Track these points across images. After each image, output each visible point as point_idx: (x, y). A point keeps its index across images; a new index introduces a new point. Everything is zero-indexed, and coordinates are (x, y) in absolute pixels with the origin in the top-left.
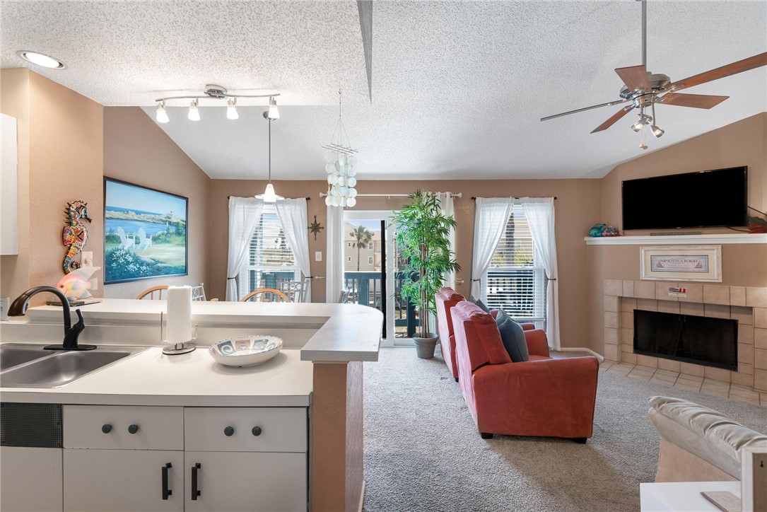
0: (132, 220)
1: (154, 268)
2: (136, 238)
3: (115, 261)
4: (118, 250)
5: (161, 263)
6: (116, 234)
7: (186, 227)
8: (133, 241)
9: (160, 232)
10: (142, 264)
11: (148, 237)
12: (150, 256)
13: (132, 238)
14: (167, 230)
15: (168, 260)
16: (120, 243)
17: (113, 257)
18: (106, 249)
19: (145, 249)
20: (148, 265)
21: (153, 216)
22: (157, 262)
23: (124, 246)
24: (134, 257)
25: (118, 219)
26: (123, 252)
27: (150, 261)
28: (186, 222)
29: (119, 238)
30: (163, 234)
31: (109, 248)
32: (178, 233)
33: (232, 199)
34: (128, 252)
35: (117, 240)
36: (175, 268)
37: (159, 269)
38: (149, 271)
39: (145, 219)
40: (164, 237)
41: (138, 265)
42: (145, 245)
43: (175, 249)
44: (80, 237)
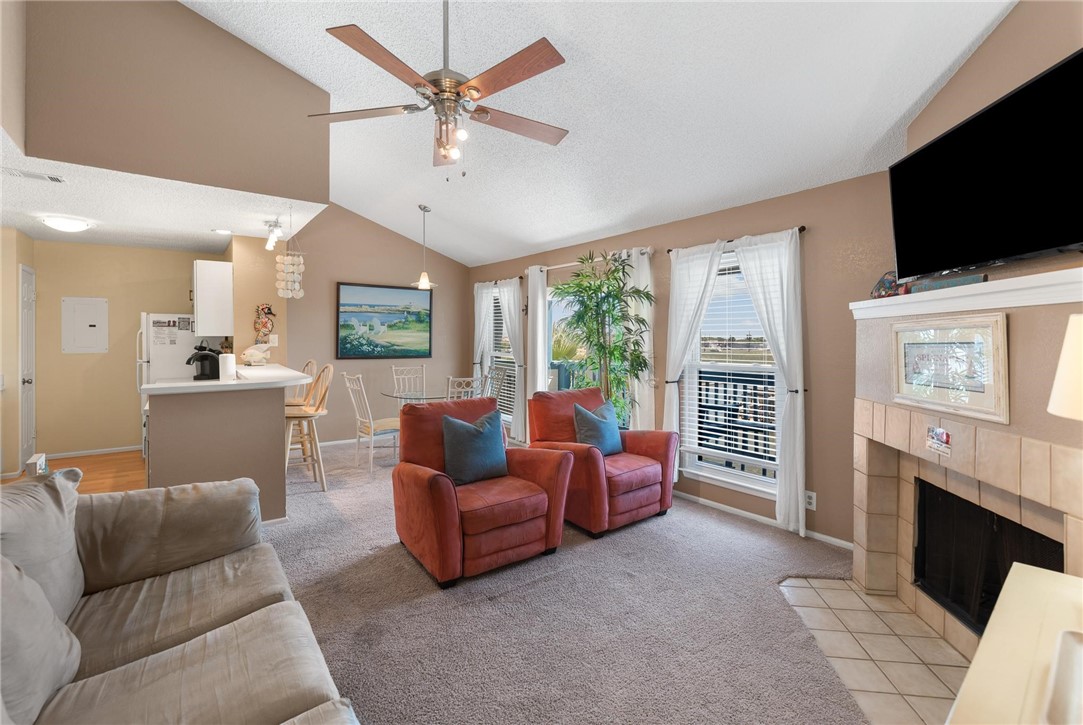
1: (389, 350)
3: (350, 343)
4: (352, 335)
5: (398, 346)
7: (430, 316)
8: (367, 328)
10: (377, 346)
11: (383, 324)
12: (386, 341)
13: (366, 326)
14: (405, 319)
15: (407, 343)
16: (354, 330)
17: (347, 340)
18: (340, 335)
20: (383, 347)
21: (388, 308)
22: (393, 345)
23: (358, 332)
24: (367, 341)
26: (356, 336)
27: (385, 344)
28: (430, 311)
29: (353, 326)
30: (400, 322)
31: (343, 333)
32: (420, 321)
33: (476, 285)
34: (362, 337)
35: (351, 327)
36: (416, 351)
37: (395, 351)
38: (384, 352)
39: (379, 311)
40: (401, 325)
41: (372, 347)
42: (379, 332)
43: (415, 334)
44: (265, 326)
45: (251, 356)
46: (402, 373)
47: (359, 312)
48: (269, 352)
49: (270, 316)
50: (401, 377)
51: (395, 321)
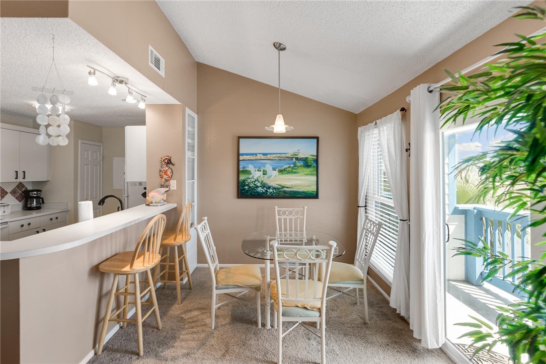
0: (260, 160)
1: (280, 191)
2: (263, 171)
3: (247, 185)
4: (249, 178)
6: (247, 169)
7: (317, 161)
8: (261, 173)
9: (287, 166)
10: (269, 188)
11: (274, 169)
12: (277, 183)
13: (260, 171)
14: (293, 164)
15: (295, 186)
16: (251, 174)
17: (246, 183)
18: (240, 178)
19: (272, 178)
20: (274, 188)
21: (279, 155)
22: (283, 187)
23: (254, 176)
24: (261, 184)
25: (249, 160)
26: (252, 180)
27: (276, 186)
28: (317, 156)
29: (250, 171)
30: (289, 167)
32: (307, 165)
33: (360, 129)
34: (257, 180)
35: (249, 172)
36: (303, 192)
37: (285, 192)
38: (276, 193)
39: (271, 158)
40: (290, 169)
41: (265, 189)
42: (272, 175)
43: (302, 178)
44: (166, 173)
45: (153, 198)
46: (284, 213)
47: (255, 160)
48: (165, 195)
49: (171, 166)
50: (283, 217)
51: (285, 167)
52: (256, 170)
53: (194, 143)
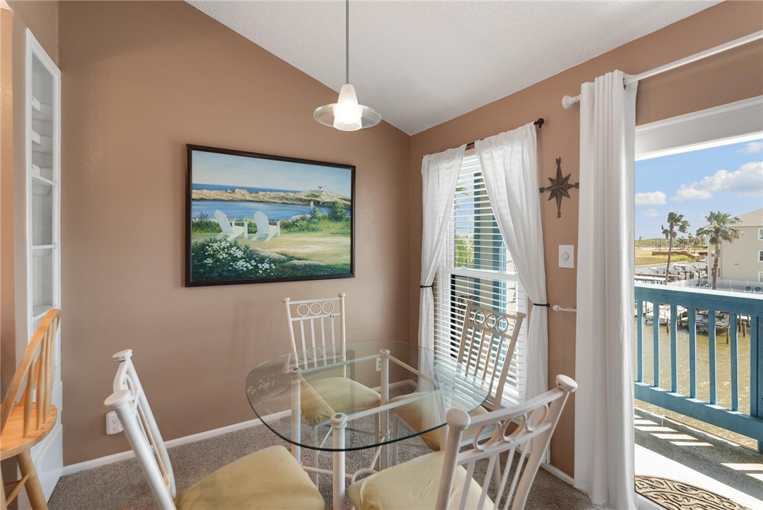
0: (241, 201)
1: (285, 267)
2: (249, 226)
3: (209, 256)
4: (216, 242)
5: (299, 259)
6: (211, 220)
7: (351, 209)
8: (244, 229)
9: (298, 217)
10: (262, 260)
11: (272, 223)
12: (279, 250)
13: (243, 225)
14: (311, 213)
15: (314, 255)
16: (220, 231)
17: (207, 251)
18: (193, 241)
19: (268, 240)
20: (273, 262)
21: (283, 194)
22: (292, 258)
23: (227, 236)
24: (245, 252)
25: (214, 200)
26: (223, 244)
27: (277, 256)
28: (352, 200)
29: (218, 225)
30: (303, 219)
31: (198, 238)
32: (335, 217)
33: (426, 159)
34: (235, 244)
35: (215, 228)
36: (329, 267)
37: (294, 267)
38: (276, 270)
39: (266, 199)
40: (305, 223)
41: (253, 262)
42: (267, 235)
43: (327, 239)
46: (304, 310)
47: (229, 198)
50: (302, 319)
51: (295, 218)
52: (233, 223)
53: (51, 145)
